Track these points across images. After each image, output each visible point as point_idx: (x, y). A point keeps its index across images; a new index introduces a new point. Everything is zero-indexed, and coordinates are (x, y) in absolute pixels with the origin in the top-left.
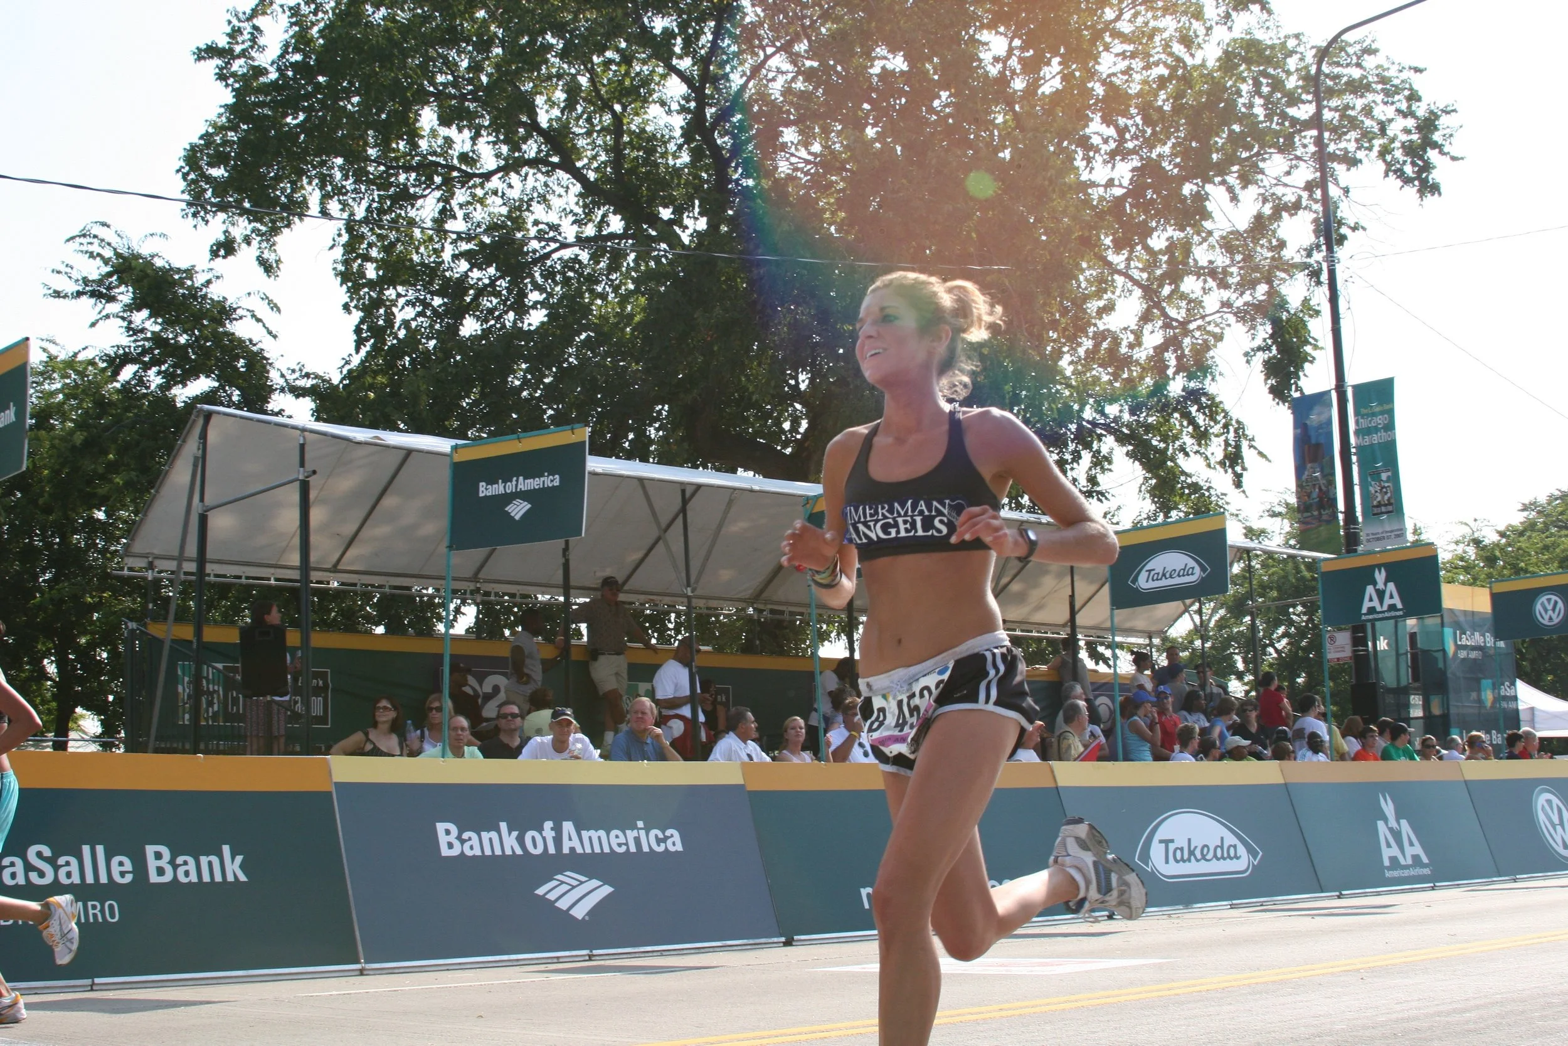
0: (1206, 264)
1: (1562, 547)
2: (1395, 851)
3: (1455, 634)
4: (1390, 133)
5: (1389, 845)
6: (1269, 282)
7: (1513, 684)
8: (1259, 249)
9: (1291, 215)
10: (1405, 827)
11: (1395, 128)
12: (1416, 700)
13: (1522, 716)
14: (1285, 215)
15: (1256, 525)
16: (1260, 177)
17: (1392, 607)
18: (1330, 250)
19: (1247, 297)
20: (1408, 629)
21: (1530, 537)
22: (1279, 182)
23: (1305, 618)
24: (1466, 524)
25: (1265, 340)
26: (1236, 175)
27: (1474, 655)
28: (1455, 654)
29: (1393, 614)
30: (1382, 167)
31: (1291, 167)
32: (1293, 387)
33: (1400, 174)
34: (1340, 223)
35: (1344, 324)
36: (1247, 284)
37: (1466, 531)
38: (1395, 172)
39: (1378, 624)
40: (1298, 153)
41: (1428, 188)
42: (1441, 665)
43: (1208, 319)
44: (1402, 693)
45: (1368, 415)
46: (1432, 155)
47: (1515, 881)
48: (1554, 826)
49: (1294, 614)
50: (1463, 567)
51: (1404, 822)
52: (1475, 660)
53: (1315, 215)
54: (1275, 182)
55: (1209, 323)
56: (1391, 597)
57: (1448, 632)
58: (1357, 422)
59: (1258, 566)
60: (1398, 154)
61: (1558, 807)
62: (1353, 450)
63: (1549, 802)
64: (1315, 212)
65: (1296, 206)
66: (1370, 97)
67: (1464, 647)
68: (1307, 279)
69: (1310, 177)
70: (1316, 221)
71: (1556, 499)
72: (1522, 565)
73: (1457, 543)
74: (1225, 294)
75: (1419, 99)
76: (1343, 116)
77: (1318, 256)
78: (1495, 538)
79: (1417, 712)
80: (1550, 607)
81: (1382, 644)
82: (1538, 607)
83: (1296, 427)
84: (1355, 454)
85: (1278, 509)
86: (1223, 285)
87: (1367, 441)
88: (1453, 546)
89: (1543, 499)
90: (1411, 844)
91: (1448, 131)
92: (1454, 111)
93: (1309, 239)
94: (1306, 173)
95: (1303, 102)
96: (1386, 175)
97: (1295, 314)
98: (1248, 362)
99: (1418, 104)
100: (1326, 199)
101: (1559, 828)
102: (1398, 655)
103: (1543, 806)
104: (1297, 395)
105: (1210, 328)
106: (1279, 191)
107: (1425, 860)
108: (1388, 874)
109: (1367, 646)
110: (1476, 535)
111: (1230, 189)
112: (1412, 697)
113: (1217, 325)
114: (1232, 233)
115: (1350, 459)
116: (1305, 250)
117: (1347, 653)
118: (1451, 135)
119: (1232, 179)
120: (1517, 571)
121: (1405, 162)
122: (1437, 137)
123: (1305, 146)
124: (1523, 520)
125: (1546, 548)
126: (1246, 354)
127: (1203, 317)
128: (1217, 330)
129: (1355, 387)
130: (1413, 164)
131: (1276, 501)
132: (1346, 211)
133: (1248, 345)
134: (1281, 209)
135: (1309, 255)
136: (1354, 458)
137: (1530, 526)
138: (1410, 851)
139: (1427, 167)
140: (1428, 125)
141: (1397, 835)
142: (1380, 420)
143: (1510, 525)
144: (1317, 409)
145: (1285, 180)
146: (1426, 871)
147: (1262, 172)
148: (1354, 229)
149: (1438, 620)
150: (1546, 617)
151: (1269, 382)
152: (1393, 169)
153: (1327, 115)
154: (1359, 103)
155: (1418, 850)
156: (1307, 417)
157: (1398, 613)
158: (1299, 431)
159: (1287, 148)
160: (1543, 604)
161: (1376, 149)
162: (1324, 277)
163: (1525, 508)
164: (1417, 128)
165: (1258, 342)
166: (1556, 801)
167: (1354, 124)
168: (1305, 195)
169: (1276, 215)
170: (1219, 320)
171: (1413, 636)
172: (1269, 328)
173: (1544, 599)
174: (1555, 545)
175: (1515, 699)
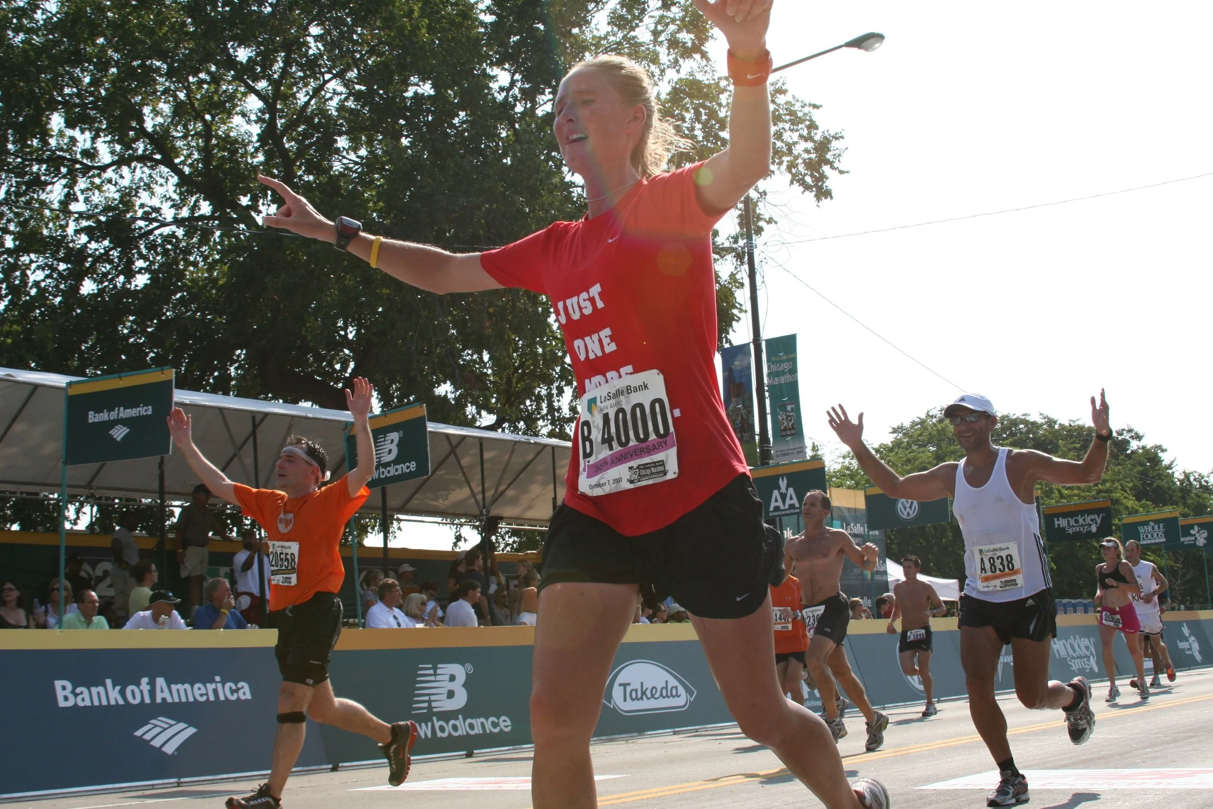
1: (920, 460)
4: (795, 152)
7: (884, 562)
11: (798, 149)
17: (792, 506)
18: (749, 238)
21: (897, 453)
29: (792, 511)
30: (789, 176)
33: (802, 182)
34: (759, 218)
38: (798, 181)
39: (783, 518)
41: (823, 193)
45: (777, 362)
46: (826, 169)
50: (849, 475)
53: (740, 212)
56: (791, 498)
58: (769, 367)
60: (801, 168)
62: (766, 388)
66: (781, 125)
68: (734, 260)
70: (740, 216)
71: (917, 425)
73: (843, 458)
75: (817, 128)
77: (741, 243)
80: (908, 506)
82: (900, 505)
83: (725, 370)
84: (767, 391)
87: (776, 381)
88: (841, 460)
89: (907, 424)
91: (837, 152)
92: (842, 137)
93: (736, 229)
96: (792, 183)
97: (725, 285)
99: (815, 131)
104: (727, 346)
107: (818, 695)
115: (764, 395)
116: (733, 238)
118: (840, 155)
121: (805, 175)
122: (829, 156)
124: (892, 440)
125: (909, 461)
129: (767, 341)
130: (812, 176)
132: (762, 209)
135: (736, 242)
136: (767, 394)
137: (897, 444)
139: (823, 177)
140: (823, 147)
142: (786, 366)
143: (882, 444)
144: (740, 357)
146: (819, 703)
148: (770, 221)
150: (905, 513)
152: (798, 179)
156: (733, 362)
157: (796, 511)
158: (726, 374)
160: (902, 503)
161: (785, 164)
162: (745, 259)
163: (894, 431)
164: (814, 149)
174: (915, 459)
175: (885, 573)
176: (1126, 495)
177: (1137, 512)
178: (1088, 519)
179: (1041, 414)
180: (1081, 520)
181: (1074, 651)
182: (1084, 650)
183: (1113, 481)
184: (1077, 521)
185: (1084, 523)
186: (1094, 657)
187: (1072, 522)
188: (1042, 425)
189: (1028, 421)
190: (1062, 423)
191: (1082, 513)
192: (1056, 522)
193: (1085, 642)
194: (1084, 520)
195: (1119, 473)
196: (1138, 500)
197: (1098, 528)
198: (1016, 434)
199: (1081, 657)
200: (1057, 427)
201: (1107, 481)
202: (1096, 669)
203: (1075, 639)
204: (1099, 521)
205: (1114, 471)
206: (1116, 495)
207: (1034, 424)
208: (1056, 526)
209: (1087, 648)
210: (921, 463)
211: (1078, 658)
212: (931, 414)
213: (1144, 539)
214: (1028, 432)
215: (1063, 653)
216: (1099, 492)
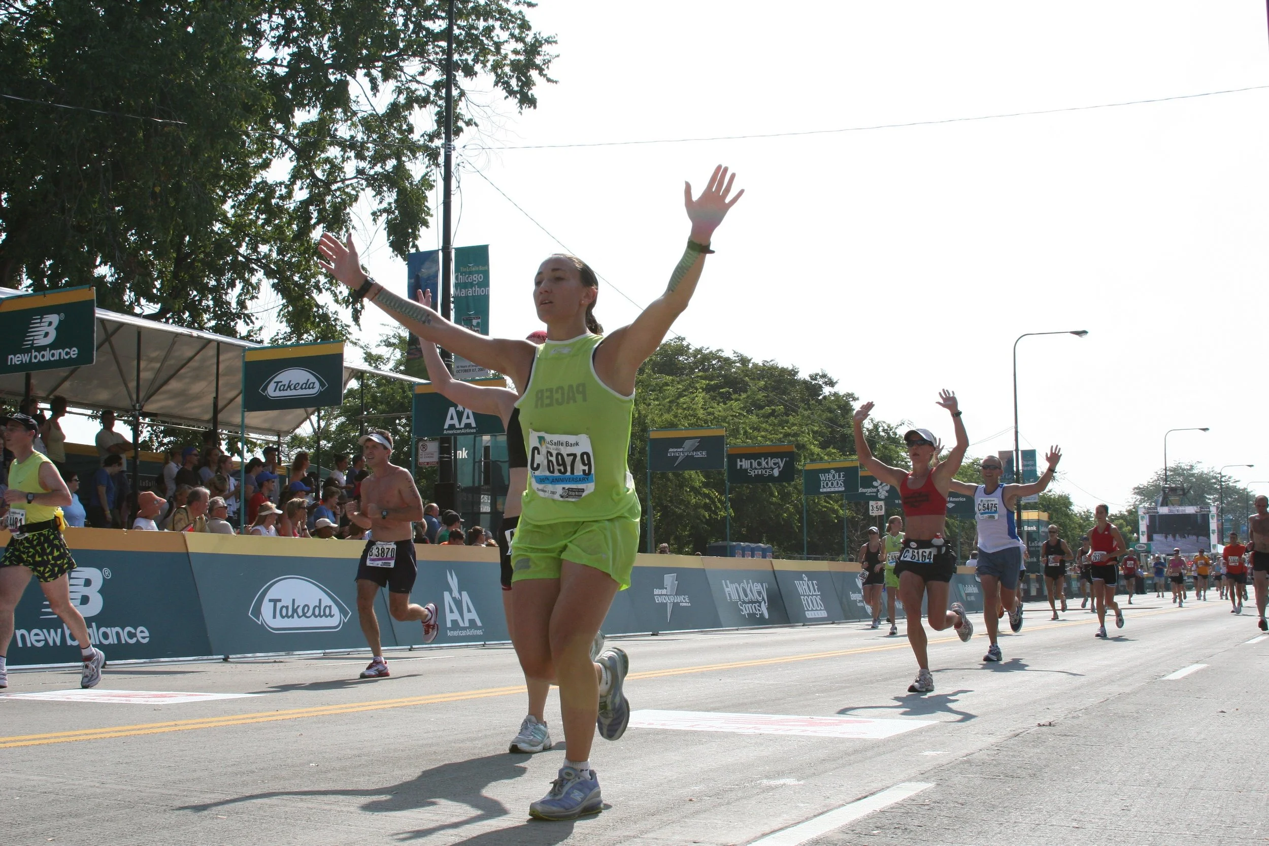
0: (348, 138)
2: (456, 616)
4: (503, 52)
5: (451, 611)
6: (399, 159)
8: (392, 131)
9: (421, 107)
10: (465, 597)
11: (507, 49)
12: (485, 499)
14: (416, 106)
15: (375, 351)
16: (399, 73)
17: (468, 426)
18: (448, 139)
19: (378, 168)
20: (484, 444)
22: (414, 79)
23: (408, 429)
25: (390, 204)
26: (380, 69)
29: (468, 431)
30: (493, 77)
31: (424, 69)
32: (411, 244)
33: (507, 87)
34: (458, 117)
35: (455, 200)
36: (380, 158)
38: (503, 83)
39: (458, 437)
40: (431, 58)
41: (528, 101)
43: (347, 182)
44: (475, 492)
45: (465, 273)
46: (534, 74)
49: (399, 424)
51: (464, 594)
53: (439, 109)
54: (410, 78)
55: (347, 186)
56: (468, 417)
58: (457, 278)
59: (374, 385)
60: (507, 69)
62: (452, 299)
64: (439, 106)
65: (424, 101)
66: (491, 22)
68: (426, 160)
69: (438, 79)
70: (439, 114)
74: (362, 164)
75: (529, 28)
76: (468, 34)
77: (438, 143)
79: (486, 508)
81: (462, 454)
83: (410, 277)
84: (453, 302)
85: (393, 340)
86: (360, 156)
87: (463, 293)
90: (469, 611)
91: (547, 57)
92: (556, 42)
93: (432, 127)
94: (434, 75)
95: (439, 17)
96: (496, 84)
97: (416, 185)
98: (374, 220)
99: (526, 32)
100: (448, 97)
102: (474, 462)
104: (413, 251)
105: (348, 190)
106: (413, 86)
107: (479, 624)
108: (449, 633)
109: (450, 454)
111: (373, 81)
112: (482, 496)
113: (354, 189)
114: (371, 115)
115: (449, 306)
116: (429, 135)
117: (435, 459)
118: (549, 61)
119: (375, 73)
121: (511, 77)
122: (538, 60)
123: (437, 54)
126: (374, 214)
127: (343, 181)
128: (353, 192)
129: (457, 250)
130: (518, 79)
131: (392, 334)
132: (462, 108)
133: (376, 206)
134: (413, 100)
135: (431, 140)
136: (452, 306)
138: (467, 616)
139: (528, 83)
140: (533, 50)
141: (458, 603)
142: (477, 278)
144: (427, 264)
145: (418, 78)
146: (480, 632)
147: (401, 69)
148: (469, 123)
151: (391, 238)
152: (500, 80)
153: (456, 31)
154: (481, 24)
155: (474, 615)
156: (420, 270)
157: (472, 431)
158: (413, 281)
159: (421, 52)
161: (489, 65)
162: (441, 160)
164: (524, 51)
165: (384, 205)
167: (474, 40)
168: (433, 92)
169: (409, 106)
170: (355, 185)
171: (487, 449)
172: (394, 195)
177: (821, 459)
178: (771, 462)
179: (735, 352)
180: (764, 463)
181: (746, 595)
182: (756, 594)
183: (801, 425)
184: (760, 464)
185: (766, 466)
186: (765, 603)
187: (755, 464)
188: (734, 362)
189: (721, 357)
190: (756, 362)
191: (766, 455)
192: (739, 463)
193: (757, 587)
194: (767, 463)
195: (809, 417)
196: (825, 447)
197: (780, 473)
198: (708, 370)
199: (752, 602)
200: (750, 365)
201: (795, 425)
202: (766, 616)
203: (748, 583)
204: (782, 465)
206: (803, 440)
207: (727, 360)
208: (739, 467)
209: (759, 593)
211: (749, 603)
213: (824, 487)
214: (721, 368)
215: (735, 597)
216: (787, 435)
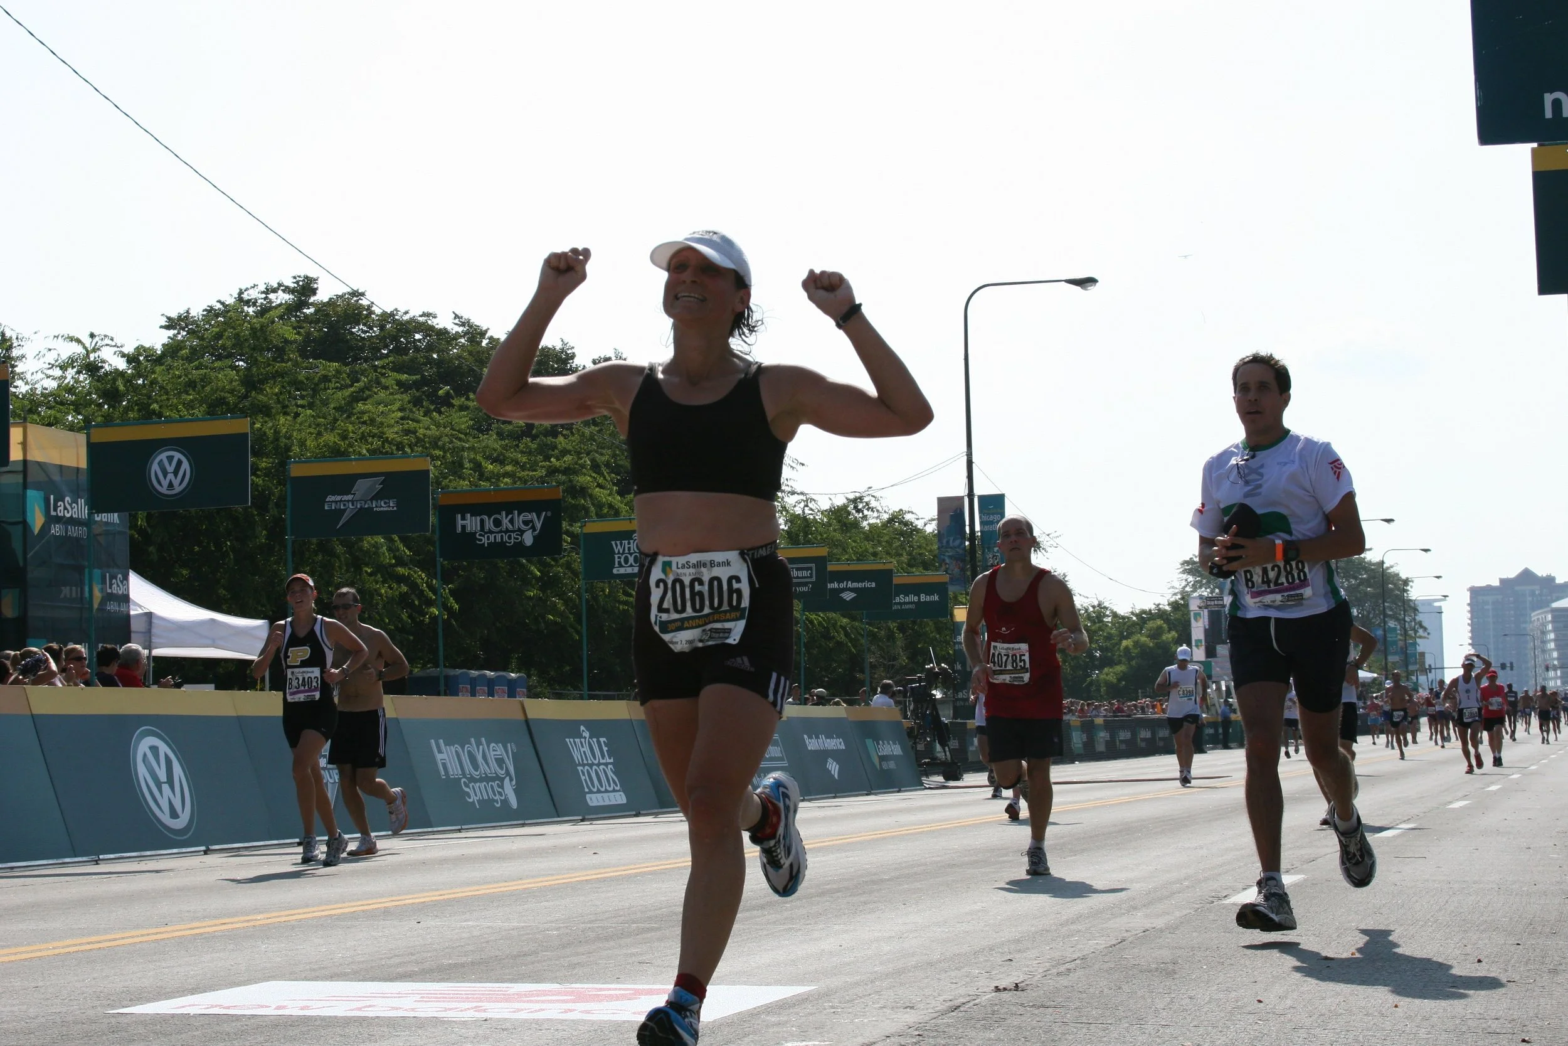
1: (212, 384)
3: (47, 500)
7: (126, 578)
13: (135, 626)
21: (170, 368)
24: (78, 341)
27: (74, 532)
28: (45, 529)
37: (78, 349)
42: (17, 545)
47: (97, 862)
48: (159, 785)
50: (72, 403)
52: (77, 539)
57: (34, 498)
61: (166, 756)
63: (154, 749)
67: (58, 520)
71: (217, 315)
72: (155, 406)
73: (63, 368)
78: (121, 364)
80: (170, 469)
82: (155, 467)
88: (58, 372)
89: (197, 313)
101: (166, 788)
103: (145, 755)
110: (92, 357)
120: (148, 415)
124: (166, 341)
125: (192, 384)
137: (172, 349)
143: (142, 346)
149: (19, 478)
150: (165, 483)
160: (161, 463)
163: (171, 324)
166: (163, 748)
173: (163, 456)
174: (205, 380)
175: (126, 599)
176: (601, 480)
177: (617, 513)
178: (519, 520)
179: (456, 316)
180: (505, 522)
181: (476, 767)
182: (494, 765)
183: (578, 453)
184: (498, 523)
185: (510, 527)
186: (511, 780)
187: (489, 524)
188: (457, 336)
189: (432, 328)
190: (496, 337)
191: (510, 507)
192: (460, 522)
193: (497, 750)
194: (512, 521)
195: (592, 438)
196: (621, 493)
197: (536, 539)
198: (405, 351)
199: (486, 779)
200: (485, 343)
201: (568, 452)
202: (514, 802)
203: (479, 744)
204: (538, 525)
205: (583, 434)
206: (584, 479)
207: (443, 333)
208: (459, 530)
209: (500, 762)
210: (214, 391)
211: (481, 780)
212: (245, 296)
213: (620, 566)
214: (430, 348)
215: (454, 770)
216: (552, 471)
